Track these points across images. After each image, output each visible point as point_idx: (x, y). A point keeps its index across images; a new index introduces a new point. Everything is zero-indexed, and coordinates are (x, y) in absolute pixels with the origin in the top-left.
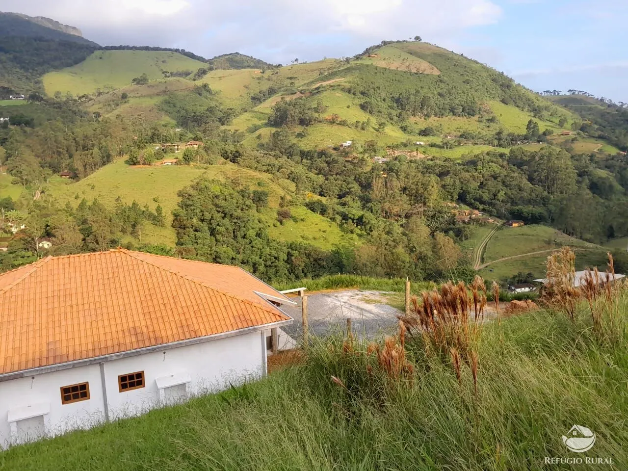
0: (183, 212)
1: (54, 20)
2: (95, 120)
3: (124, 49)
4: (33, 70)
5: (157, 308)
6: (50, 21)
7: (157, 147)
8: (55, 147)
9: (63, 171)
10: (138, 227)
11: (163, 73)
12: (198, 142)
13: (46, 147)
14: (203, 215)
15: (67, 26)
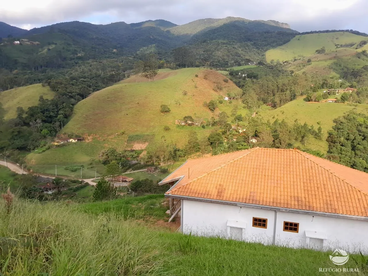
0: (335, 133)
1: (276, 21)
2: (290, 75)
3: (313, 33)
4: (262, 49)
5: (313, 189)
6: (274, 22)
7: (325, 91)
8: (267, 90)
9: (269, 102)
10: (306, 138)
11: (336, 45)
12: (352, 89)
13: (262, 90)
14: (349, 136)
15: (282, 23)
